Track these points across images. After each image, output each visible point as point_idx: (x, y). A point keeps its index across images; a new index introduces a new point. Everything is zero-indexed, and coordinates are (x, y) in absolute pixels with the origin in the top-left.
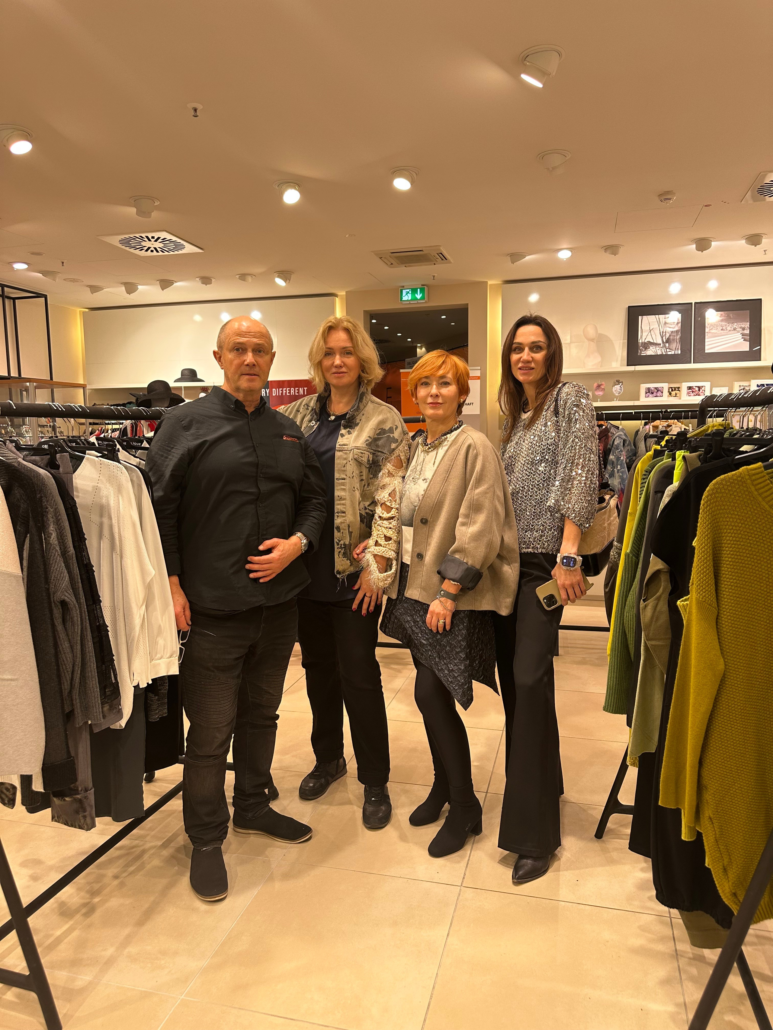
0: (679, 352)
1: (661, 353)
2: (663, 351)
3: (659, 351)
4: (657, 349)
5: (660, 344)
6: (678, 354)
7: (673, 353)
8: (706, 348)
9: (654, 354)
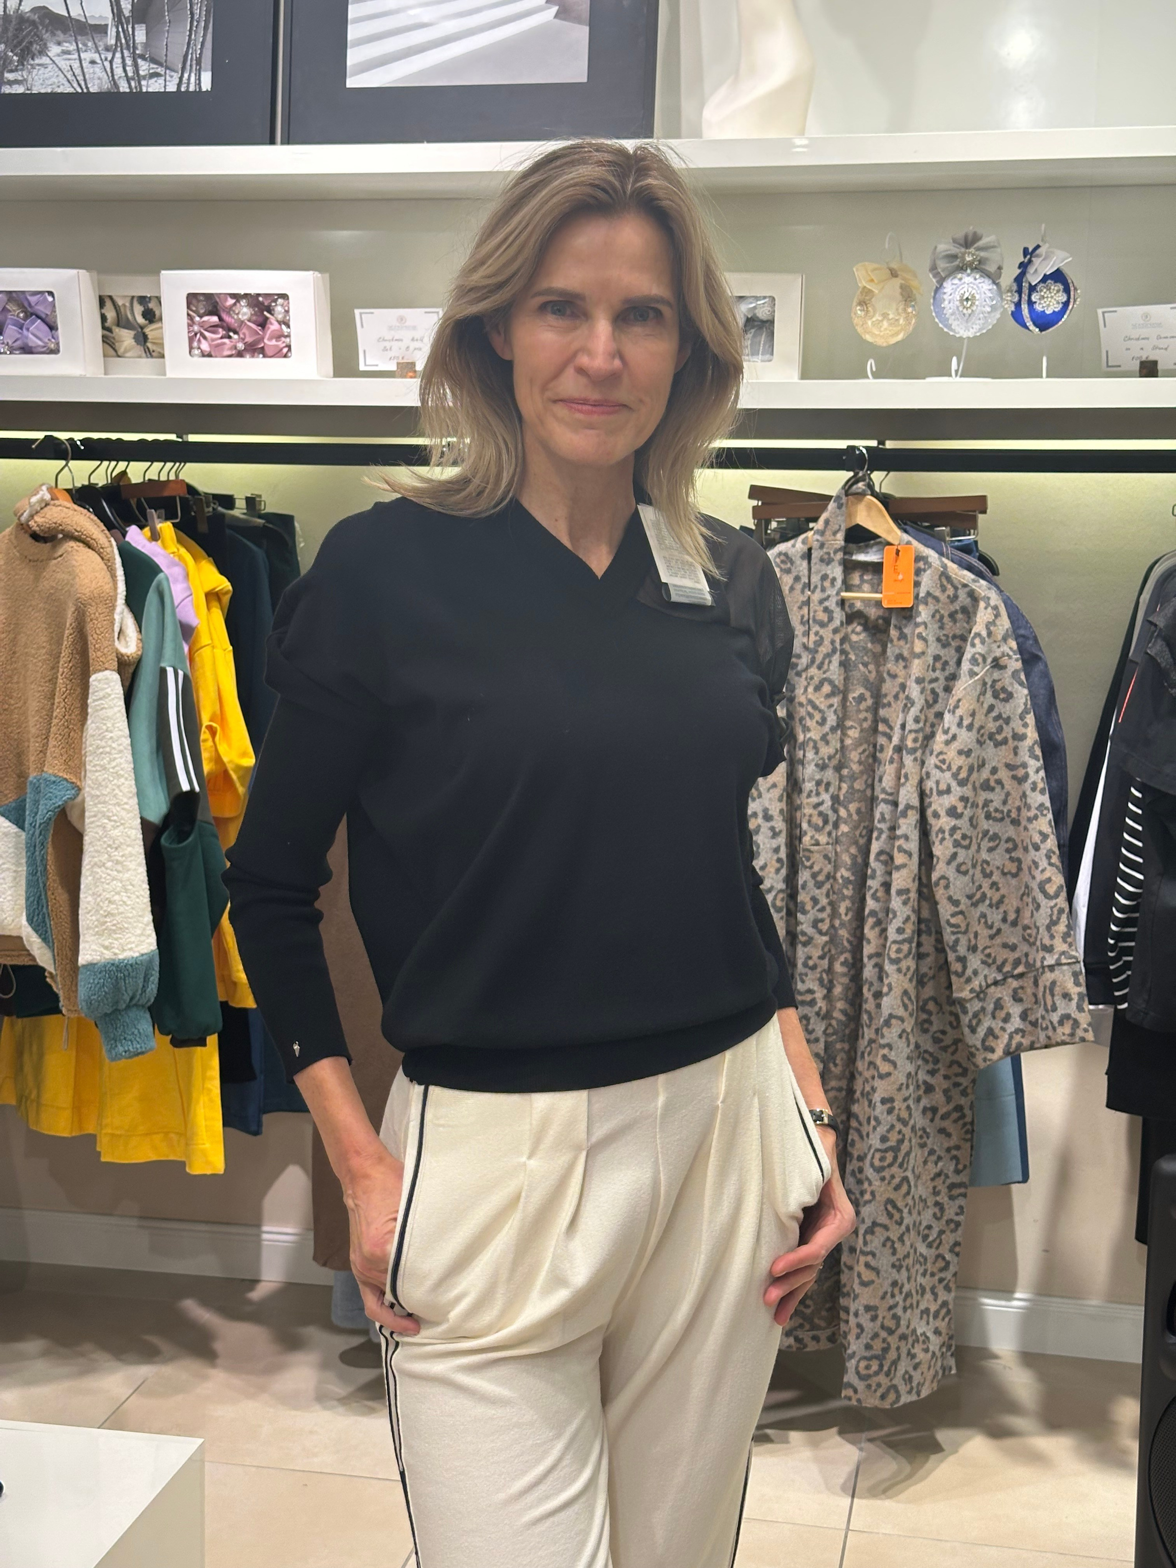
0: (206, 84)
1: (106, 86)
2: (119, 72)
3: (98, 69)
4: (86, 56)
5: (101, 29)
6: (199, 93)
7: (172, 88)
8: (353, 57)
9: (69, 90)
